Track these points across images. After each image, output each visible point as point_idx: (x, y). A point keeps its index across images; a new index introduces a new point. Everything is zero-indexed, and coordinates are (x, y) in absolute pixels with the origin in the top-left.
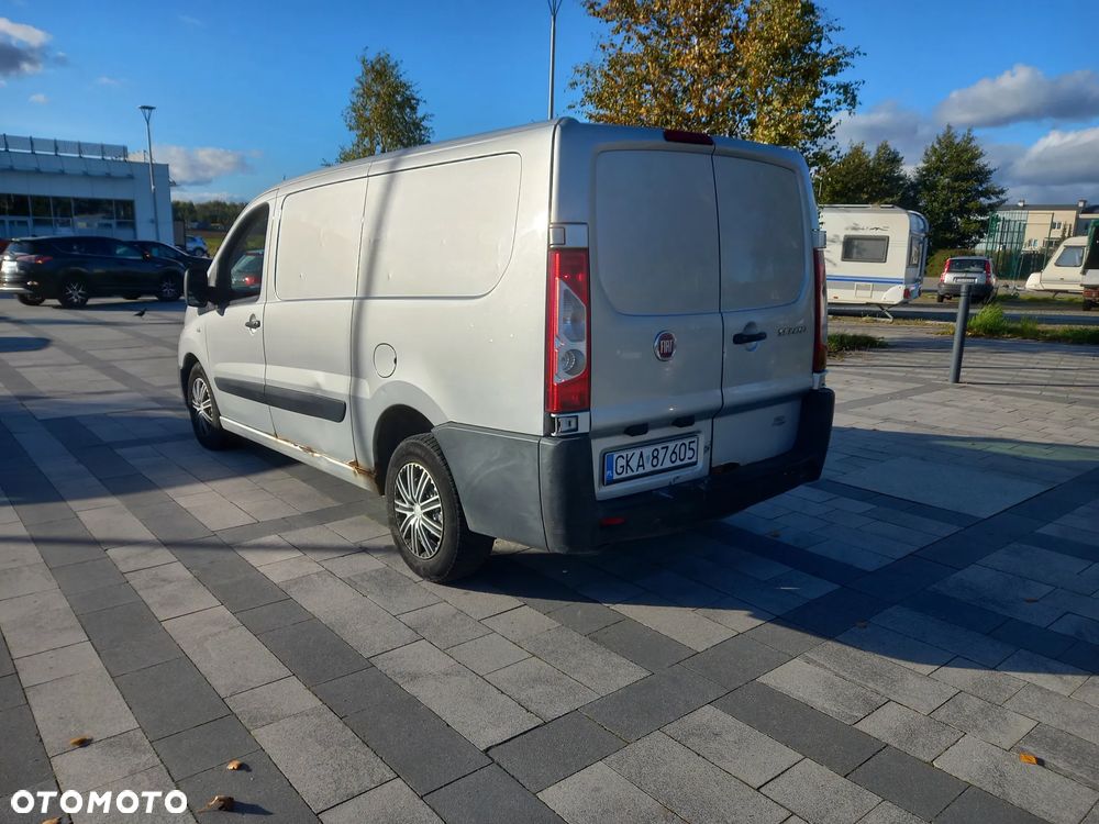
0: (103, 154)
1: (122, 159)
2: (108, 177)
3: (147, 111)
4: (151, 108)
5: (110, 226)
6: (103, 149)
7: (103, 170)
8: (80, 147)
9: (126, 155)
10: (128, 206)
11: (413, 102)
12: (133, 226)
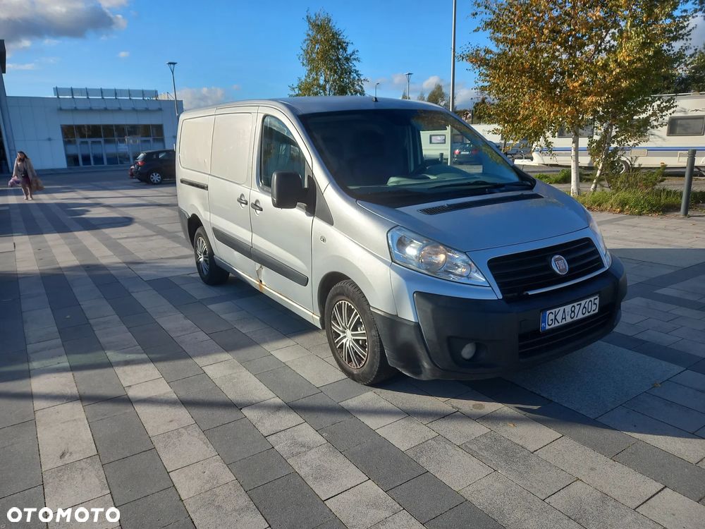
0: (143, 96)
1: (154, 99)
2: (147, 110)
3: (172, 65)
4: (174, 64)
5: (149, 141)
6: (143, 93)
7: (144, 106)
8: (130, 93)
9: (157, 96)
10: (159, 128)
11: (344, 45)
12: (162, 140)
